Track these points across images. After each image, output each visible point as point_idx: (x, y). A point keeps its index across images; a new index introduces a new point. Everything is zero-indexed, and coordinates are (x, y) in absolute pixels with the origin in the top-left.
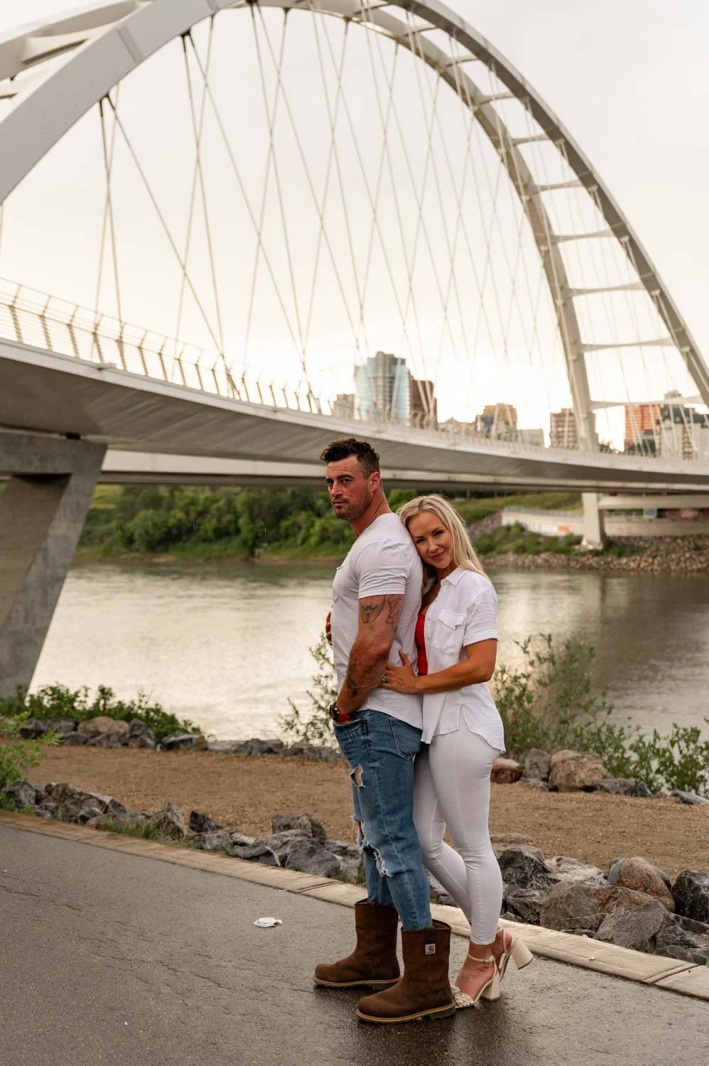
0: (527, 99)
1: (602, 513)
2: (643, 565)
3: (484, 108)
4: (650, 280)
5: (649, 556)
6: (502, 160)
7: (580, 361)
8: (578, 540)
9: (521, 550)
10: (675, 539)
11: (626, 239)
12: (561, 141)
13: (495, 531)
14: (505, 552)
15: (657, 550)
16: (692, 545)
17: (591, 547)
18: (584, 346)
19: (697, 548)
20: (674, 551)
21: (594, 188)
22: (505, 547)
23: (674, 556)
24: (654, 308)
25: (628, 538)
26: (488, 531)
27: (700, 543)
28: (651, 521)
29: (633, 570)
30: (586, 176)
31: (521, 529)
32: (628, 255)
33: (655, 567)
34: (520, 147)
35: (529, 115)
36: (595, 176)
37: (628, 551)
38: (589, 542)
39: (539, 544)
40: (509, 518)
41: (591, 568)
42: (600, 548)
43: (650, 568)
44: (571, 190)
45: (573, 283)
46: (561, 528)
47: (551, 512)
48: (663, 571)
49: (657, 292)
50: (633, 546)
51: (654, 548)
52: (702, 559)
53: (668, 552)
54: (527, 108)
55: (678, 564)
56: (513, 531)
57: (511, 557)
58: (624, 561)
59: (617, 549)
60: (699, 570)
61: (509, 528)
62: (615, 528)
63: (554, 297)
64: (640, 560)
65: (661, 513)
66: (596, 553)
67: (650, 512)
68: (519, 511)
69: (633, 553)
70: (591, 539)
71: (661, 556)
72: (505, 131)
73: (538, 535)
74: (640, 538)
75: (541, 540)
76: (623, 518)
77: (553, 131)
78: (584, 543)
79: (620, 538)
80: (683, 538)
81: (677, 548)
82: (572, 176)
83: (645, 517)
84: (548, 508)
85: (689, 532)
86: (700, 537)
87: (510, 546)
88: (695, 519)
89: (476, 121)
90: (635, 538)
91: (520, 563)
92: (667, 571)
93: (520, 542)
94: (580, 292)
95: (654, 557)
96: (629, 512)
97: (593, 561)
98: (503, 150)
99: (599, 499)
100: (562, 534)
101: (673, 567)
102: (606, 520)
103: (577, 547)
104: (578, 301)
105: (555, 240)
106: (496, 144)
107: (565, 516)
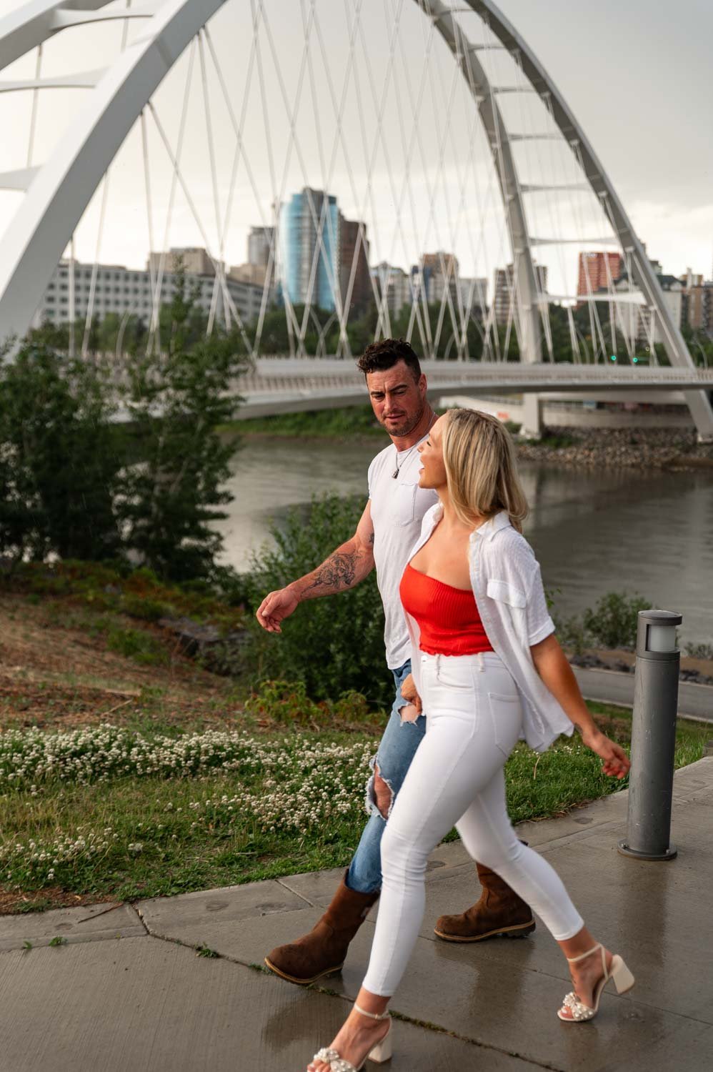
0: (485, 13)
1: (541, 404)
2: (579, 457)
3: (444, 19)
4: (597, 180)
5: (586, 448)
6: (458, 63)
8: (515, 428)
10: (612, 431)
11: (575, 142)
12: (517, 51)
15: (595, 442)
16: (629, 439)
17: (529, 437)
18: (531, 240)
19: (634, 442)
20: (610, 445)
21: (547, 94)
23: (610, 449)
24: (600, 208)
25: (567, 428)
27: (636, 437)
28: (590, 411)
29: (569, 462)
30: (540, 82)
32: (577, 157)
33: (591, 460)
34: (477, 52)
35: (487, 27)
36: (548, 83)
37: (565, 442)
38: (528, 432)
41: (529, 459)
42: (538, 438)
43: (585, 461)
44: (524, 94)
46: (500, 415)
48: (598, 464)
49: (604, 194)
50: (571, 437)
51: (591, 440)
52: (637, 453)
53: (604, 446)
54: (485, 22)
55: (613, 457)
58: (561, 452)
59: (554, 441)
60: (633, 465)
62: (554, 418)
63: (503, 192)
64: (577, 452)
65: (600, 405)
66: (533, 443)
67: (590, 403)
69: (570, 444)
70: (530, 429)
71: (598, 449)
74: (579, 429)
76: (563, 405)
77: (509, 40)
78: (522, 432)
79: (558, 428)
80: (621, 431)
81: (614, 441)
82: (524, 81)
83: (586, 407)
85: (626, 425)
86: (637, 430)
88: (634, 412)
89: (436, 30)
90: (573, 429)
92: (601, 465)
94: (529, 188)
95: (591, 450)
96: (569, 402)
97: (530, 451)
98: (459, 55)
99: (538, 396)
101: (608, 460)
102: (545, 411)
104: (526, 198)
106: (454, 49)
107: (506, 402)
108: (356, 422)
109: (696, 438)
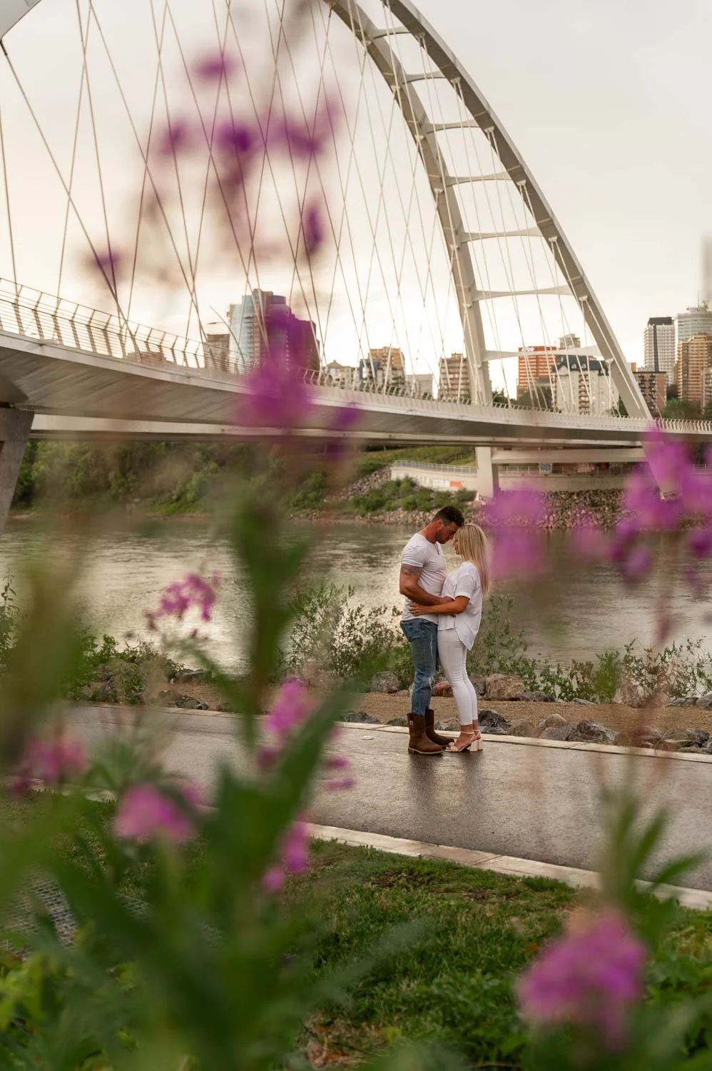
0: (422, 35)
1: (495, 468)
2: (538, 522)
3: (377, 42)
4: (547, 226)
5: (545, 512)
6: (396, 98)
7: (475, 307)
8: (471, 496)
9: (412, 506)
10: (570, 494)
11: (523, 183)
12: (457, 80)
13: (384, 486)
14: (395, 509)
15: (553, 506)
16: (588, 501)
17: (484, 503)
18: (480, 292)
19: (594, 504)
20: (570, 508)
21: (491, 129)
22: (394, 504)
23: (569, 513)
24: (551, 256)
26: (377, 486)
27: (596, 499)
28: (546, 476)
30: (483, 117)
31: (412, 484)
32: (525, 199)
33: (551, 524)
34: (414, 84)
35: (424, 51)
36: (492, 116)
38: (483, 498)
39: (431, 499)
40: (398, 473)
42: (492, 503)
43: (545, 526)
44: (468, 131)
45: (469, 227)
46: (452, 484)
47: (442, 466)
48: (558, 528)
49: (554, 239)
52: (598, 515)
53: (564, 509)
54: (422, 45)
56: (403, 486)
57: (401, 514)
61: (398, 483)
62: (506, 482)
63: (448, 242)
65: (557, 468)
66: (488, 509)
67: (545, 467)
68: (409, 466)
70: (485, 494)
71: (557, 512)
72: (399, 67)
73: (430, 491)
75: (432, 496)
76: (518, 473)
77: (449, 68)
78: (477, 499)
80: (579, 494)
81: (573, 504)
82: (468, 116)
83: (541, 471)
84: (439, 462)
85: (584, 488)
86: (596, 492)
87: (400, 502)
88: (592, 474)
89: (368, 56)
91: (410, 520)
92: (562, 528)
93: (410, 498)
94: (476, 237)
95: (551, 514)
96: (524, 466)
98: (397, 87)
99: (492, 454)
100: (455, 489)
101: (569, 524)
102: (500, 475)
103: (470, 503)
104: (474, 247)
105: (451, 182)
106: (390, 81)
107: (458, 471)
108: (305, 497)
109: (659, 497)
